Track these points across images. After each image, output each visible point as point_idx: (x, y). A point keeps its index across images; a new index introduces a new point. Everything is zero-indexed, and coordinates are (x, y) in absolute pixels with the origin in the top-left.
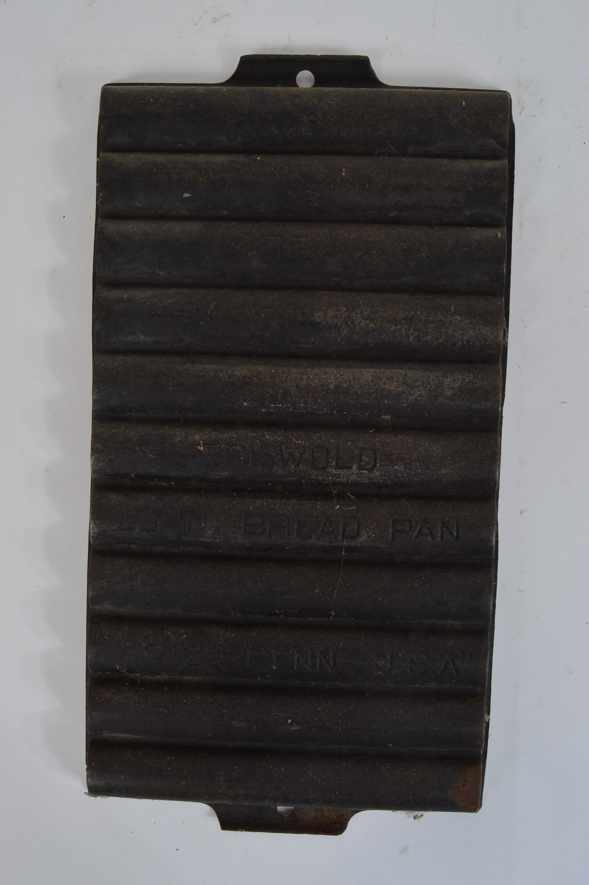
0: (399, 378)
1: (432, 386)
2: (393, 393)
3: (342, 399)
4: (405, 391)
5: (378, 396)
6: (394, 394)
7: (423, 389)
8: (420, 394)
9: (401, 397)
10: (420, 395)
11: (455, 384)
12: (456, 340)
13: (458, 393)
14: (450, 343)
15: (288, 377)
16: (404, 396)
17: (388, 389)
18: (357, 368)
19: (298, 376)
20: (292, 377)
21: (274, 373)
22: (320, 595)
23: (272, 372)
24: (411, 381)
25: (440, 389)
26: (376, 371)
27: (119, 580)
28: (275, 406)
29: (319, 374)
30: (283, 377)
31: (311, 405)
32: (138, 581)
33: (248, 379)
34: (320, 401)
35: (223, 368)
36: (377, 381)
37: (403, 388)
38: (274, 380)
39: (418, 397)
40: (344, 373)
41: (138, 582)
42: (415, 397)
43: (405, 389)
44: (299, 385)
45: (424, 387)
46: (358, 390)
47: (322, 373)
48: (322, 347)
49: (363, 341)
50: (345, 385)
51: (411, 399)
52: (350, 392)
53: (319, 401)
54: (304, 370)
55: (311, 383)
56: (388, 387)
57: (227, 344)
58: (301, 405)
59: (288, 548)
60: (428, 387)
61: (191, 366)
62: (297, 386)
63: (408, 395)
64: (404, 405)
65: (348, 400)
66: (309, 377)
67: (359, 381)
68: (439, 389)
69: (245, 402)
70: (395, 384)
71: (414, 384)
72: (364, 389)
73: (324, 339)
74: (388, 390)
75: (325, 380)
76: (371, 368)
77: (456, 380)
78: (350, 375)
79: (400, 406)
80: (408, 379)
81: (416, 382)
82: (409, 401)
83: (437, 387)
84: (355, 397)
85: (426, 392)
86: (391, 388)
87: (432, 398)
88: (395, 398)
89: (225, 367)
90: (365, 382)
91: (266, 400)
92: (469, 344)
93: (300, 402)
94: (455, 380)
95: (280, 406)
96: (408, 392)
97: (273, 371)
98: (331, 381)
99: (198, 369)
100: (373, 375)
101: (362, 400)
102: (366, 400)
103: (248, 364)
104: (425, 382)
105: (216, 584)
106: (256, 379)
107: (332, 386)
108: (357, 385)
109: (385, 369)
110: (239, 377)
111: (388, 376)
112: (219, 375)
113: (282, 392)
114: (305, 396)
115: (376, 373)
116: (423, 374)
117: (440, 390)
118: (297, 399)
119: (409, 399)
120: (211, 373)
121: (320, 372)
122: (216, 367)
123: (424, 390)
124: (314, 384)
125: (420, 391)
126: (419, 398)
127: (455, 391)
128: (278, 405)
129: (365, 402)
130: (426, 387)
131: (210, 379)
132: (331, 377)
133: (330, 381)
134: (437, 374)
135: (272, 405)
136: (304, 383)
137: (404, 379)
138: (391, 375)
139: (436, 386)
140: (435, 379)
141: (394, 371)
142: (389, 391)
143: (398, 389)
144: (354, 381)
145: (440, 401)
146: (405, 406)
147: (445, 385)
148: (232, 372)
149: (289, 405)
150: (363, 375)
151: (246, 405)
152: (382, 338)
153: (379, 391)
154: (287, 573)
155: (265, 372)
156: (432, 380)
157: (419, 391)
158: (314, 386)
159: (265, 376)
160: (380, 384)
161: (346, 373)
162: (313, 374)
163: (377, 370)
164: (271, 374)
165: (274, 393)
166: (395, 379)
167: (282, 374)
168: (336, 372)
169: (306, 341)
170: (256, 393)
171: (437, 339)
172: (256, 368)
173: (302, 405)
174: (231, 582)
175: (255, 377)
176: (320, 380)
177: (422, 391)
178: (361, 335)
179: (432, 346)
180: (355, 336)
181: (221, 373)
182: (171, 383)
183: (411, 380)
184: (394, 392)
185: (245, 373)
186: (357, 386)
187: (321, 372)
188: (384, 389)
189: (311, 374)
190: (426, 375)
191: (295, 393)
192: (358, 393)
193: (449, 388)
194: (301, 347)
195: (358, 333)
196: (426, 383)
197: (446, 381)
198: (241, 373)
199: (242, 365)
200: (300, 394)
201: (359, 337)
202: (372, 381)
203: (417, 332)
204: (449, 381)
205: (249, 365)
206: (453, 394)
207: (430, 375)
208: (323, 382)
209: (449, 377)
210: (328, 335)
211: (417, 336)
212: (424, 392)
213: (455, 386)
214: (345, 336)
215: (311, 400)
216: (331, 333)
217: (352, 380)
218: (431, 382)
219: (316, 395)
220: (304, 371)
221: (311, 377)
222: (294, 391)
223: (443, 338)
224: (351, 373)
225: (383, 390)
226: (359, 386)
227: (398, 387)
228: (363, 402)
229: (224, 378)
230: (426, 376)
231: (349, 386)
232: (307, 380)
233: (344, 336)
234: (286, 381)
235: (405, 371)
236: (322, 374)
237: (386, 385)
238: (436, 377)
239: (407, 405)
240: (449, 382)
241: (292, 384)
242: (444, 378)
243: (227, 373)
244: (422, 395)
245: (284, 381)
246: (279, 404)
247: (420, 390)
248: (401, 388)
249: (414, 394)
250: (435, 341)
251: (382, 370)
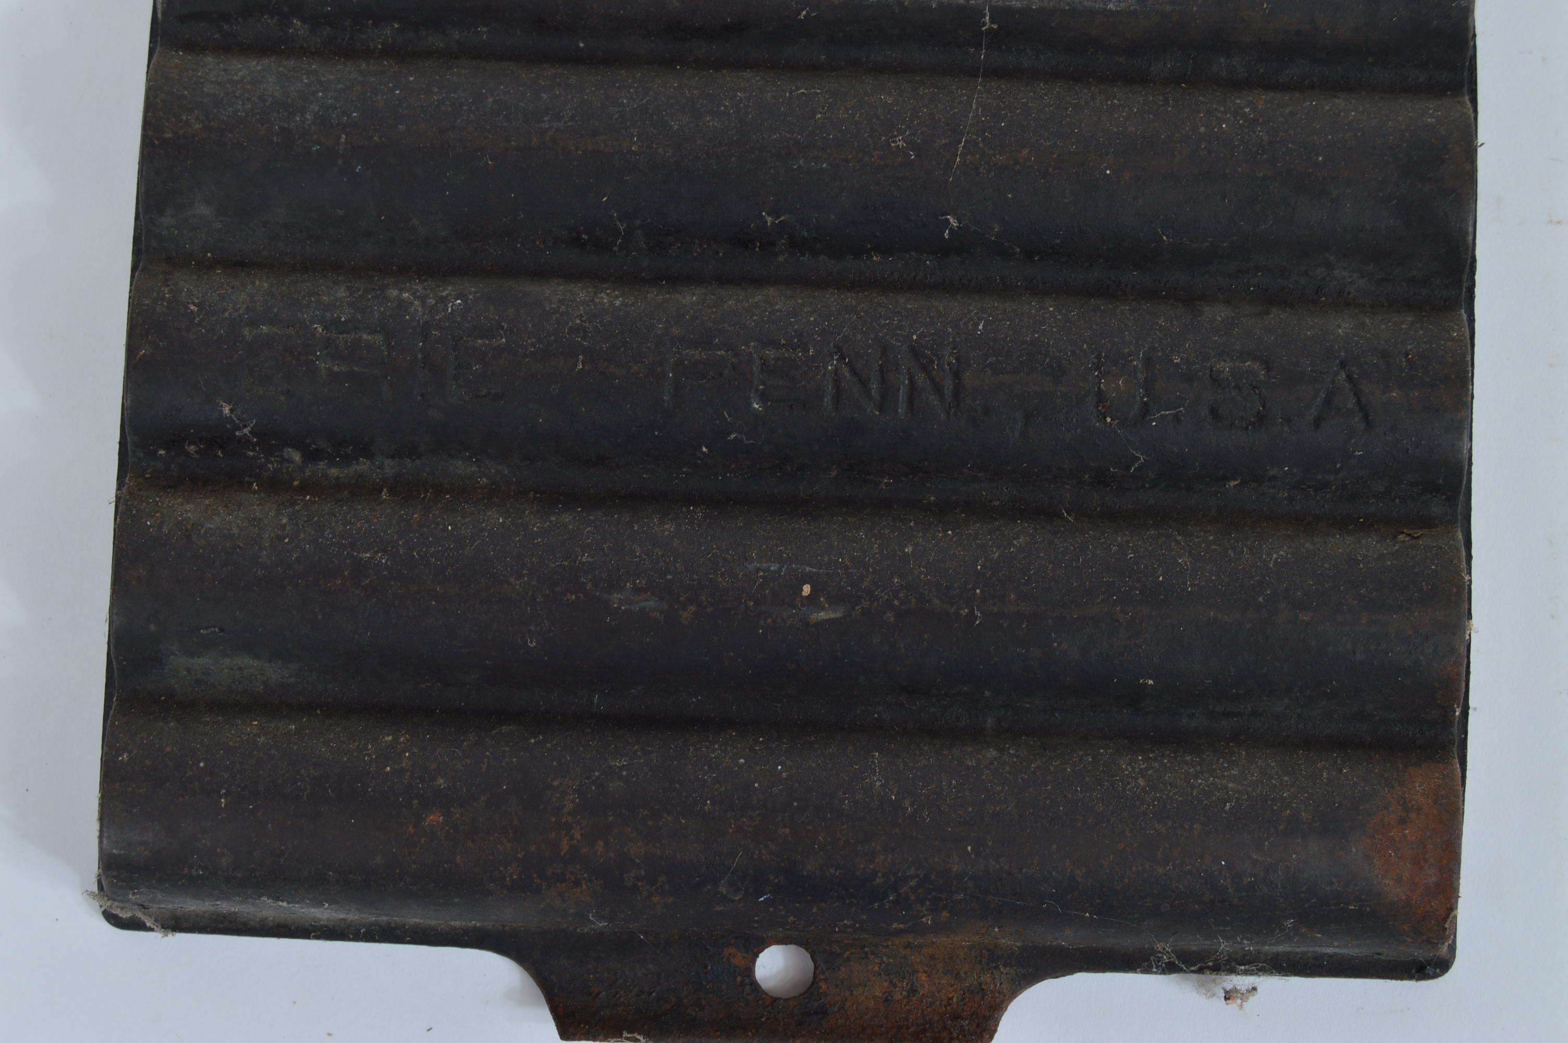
22: (911, 155)
27: (243, 114)
32: (308, 116)
41: (308, 120)
59: (804, 12)
105: (565, 123)
154: (802, 91)
174: (616, 116)
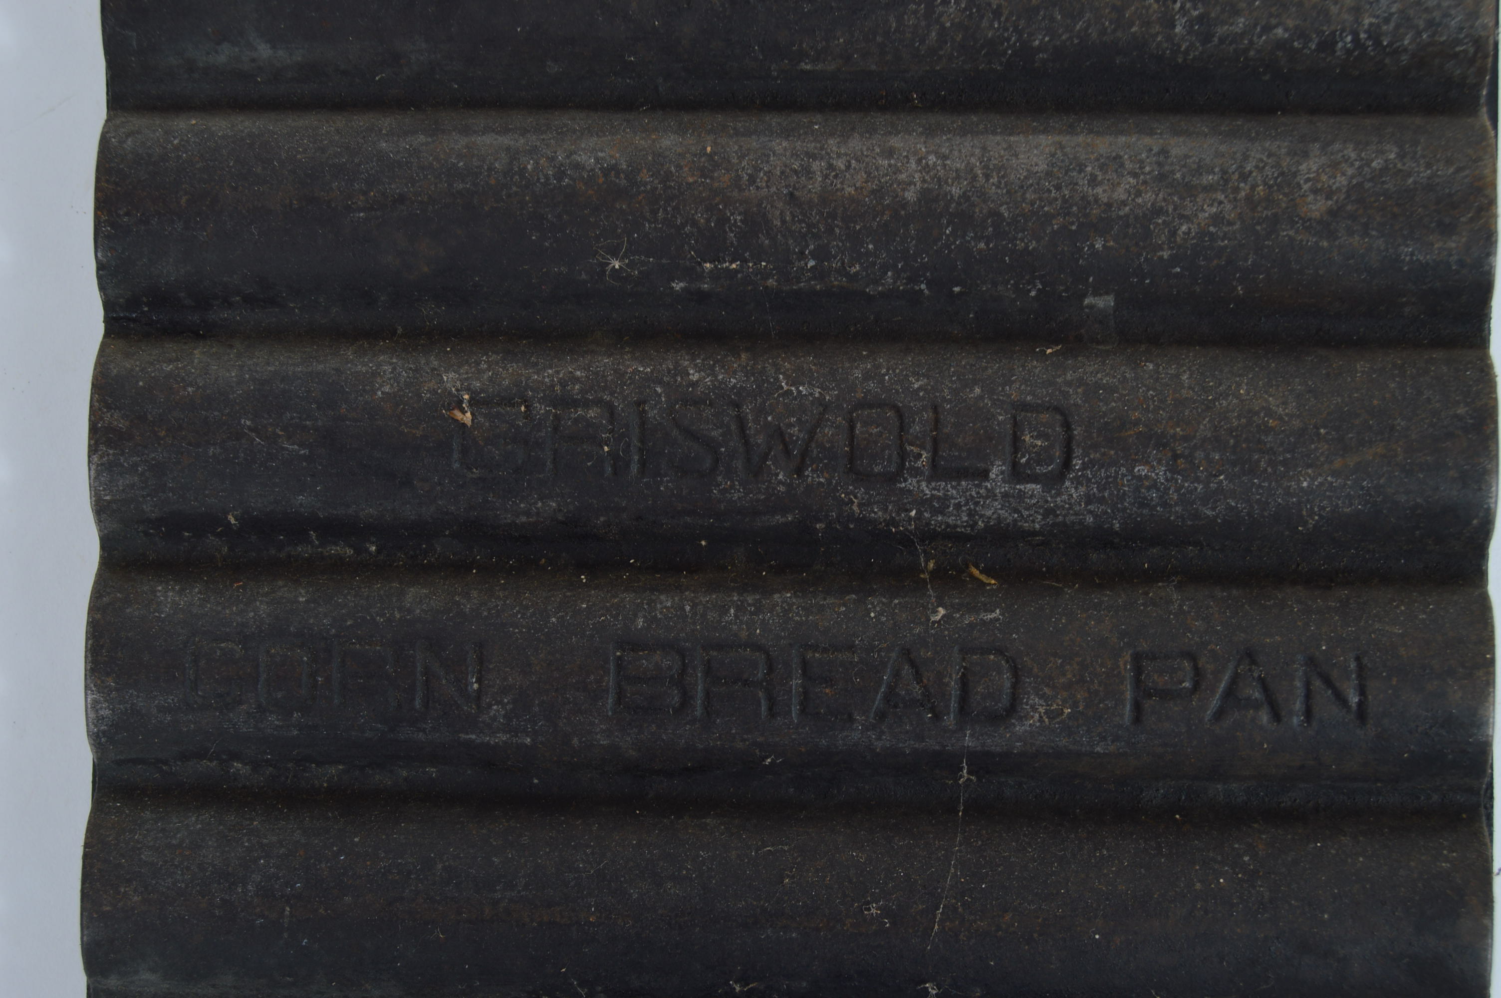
0: (1142, 162)
1: (1258, 186)
2: (1121, 213)
3: (948, 236)
4: (1163, 204)
5: (1072, 223)
6: (1127, 216)
7: (1226, 197)
8: (1215, 214)
9: (1152, 226)
10: (1217, 219)
11: (1335, 178)
12: (1333, 28)
13: (1349, 207)
14: (1311, 40)
15: (761, 169)
16: (1160, 221)
17: (1105, 200)
18: (994, 133)
19: (793, 164)
20: (775, 168)
21: (710, 156)
22: (886, 923)
23: (705, 154)
24: (1184, 170)
25: (1285, 195)
26: (1060, 143)
27: (183, 885)
28: (716, 267)
29: (867, 156)
30: (743, 168)
31: (839, 264)
32: (250, 887)
33: (622, 176)
34: (871, 246)
35: (538, 144)
36: (1066, 174)
37: (1157, 195)
38: (712, 178)
39: (1209, 226)
40: (951, 151)
41: (250, 891)
42: (1199, 224)
43: (1164, 200)
44: (797, 193)
45: (1229, 191)
46: (1001, 205)
47: (878, 150)
48: (873, 67)
49: (1015, 43)
50: (956, 191)
51: (1183, 233)
52: (974, 212)
53: (867, 248)
54: (813, 144)
55: (839, 186)
56: (1104, 191)
57: (553, 68)
58: (806, 264)
59: (769, 760)
60: (1244, 189)
61: (430, 140)
62: (791, 194)
63: (1174, 218)
64: (1161, 253)
65: (969, 242)
66: (831, 167)
67: (1003, 177)
68: (1281, 197)
69: (615, 254)
70: (1129, 183)
71: (1195, 181)
72: (1024, 200)
73: (879, 39)
74: (1105, 204)
75: (887, 175)
76: (1045, 131)
77: (1339, 163)
78: (972, 155)
79: (1146, 259)
80: (1172, 164)
81: (1201, 174)
82: (1178, 239)
83: (1275, 188)
84: (990, 229)
85: (1235, 207)
86: (1115, 196)
87: (1258, 228)
88: (1130, 231)
89: (543, 139)
90: (1026, 177)
91: (686, 247)
92: (1377, 43)
93: (802, 253)
94: (1335, 165)
95: (734, 266)
96: (1175, 209)
97: (709, 149)
98: (907, 177)
99: (453, 149)
100: (1053, 155)
101: (1016, 239)
102: (1031, 241)
103: (624, 131)
104: (1233, 173)
105: (519, 892)
106: (652, 176)
107: (910, 195)
108: (998, 187)
109: (1092, 136)
110: (592, 170)
111: (1102, 156)
112: (525, 168)
113: (741, 220)
114: (819, 230)
115: (1062, 147)
116: (1223, 148)
117: (1285, 199)
118: (791, 242)
119: (1180, 232)
120: (496, 160)
121: (868, 149)
122: (512, 143)
123: (1230, 201)
124: (849, 189)
125: (1216, 204)
126: (1212, 229)
127: (1337, 201)
128: (727, 264)
129: (1027, 247)
130: (1236, 190)
131: (492, 182)
132: (907, 163)
133: (903, 177)
134: (1270, 145)
135: (708, 265)
136: (816, 185)
137: (1159, 164)
138: (1114, 154)
139: (1270, 187)
140: (1266, 164)
141: (1122, 139)
142: (1109, 205)
143: (1139, 200)
144: (987, 177)
145: (1285, 236)
146: (1165, 257)
147: (1302, 182)
148: (568, 157)
149: (764, 264)
150: (1016, 156)
151: (617, 267)
152: (1078, 27)
153: (1075, 208)
154: (769, 848)
155: (680, 154)
156: (1257, 167)
157: (1211, 205)
158: (849, 194)
159: (679, 167)
160: (1077, 184)
161: (960, 151)
162: (846, 154)
163: (1065, 139)
164: (703, 159)
165: (713, 225)
166: (1129, 165)
167: (741, 157)
168: (926, 147)
169: (820, 46)
170: (650, 222)
171: (1267, 29)
172: (649, 142)
173: (811, 263)
174: (572, 883)
175: (645, 171)
176: (869, 174)
177: (1222, 206)
178: (1007, 20)
179: (1252, 53)
180: (985, 23)
181: (532, 158)
182: (362, 198)
183: (1184, 166)
184: (1127, 208)
185: (612, 157)
186: (999, 191)
187: (873, 150)
188: (1091, 198)
189: (839, 156)
190: (1234, 149)
191: (784, 222)
192: (1000, 215)
193: (1315, 191)
194: (802, 70)
195: (997, 13)
196: (1236, 176)
197: (1303, 167)
198: (597, 160)
199: (600, 134)
200: (803, 225)
201: (999, 28)
202: (1049, 174)
203: (1200, 5)
204: (1315, 169)
205: (627, 133)
206: (1331, 212)
207: (1248, 150)
208: (880, 182)
209: (1316, 157)
210: (894, 25)
211: (1201, 19)
212: (1228, 207)
213: (1337, 185)
214: (952, 24)
215: (840, 244)
216: (906, 17)
217: (979, 172)
218: (1254, 174)
219: (858, 227)
220: (816, 148)
221: (840, 164)
222: (781, 214)
223: (1290, 23)
224: (977, 151)
225: (1089, 203)
226: (1005, 191)
227: (1139, 194)
228: (1021, 245)
229: (541, 176)
230: (1235, 153)
231: (970, 194)
232: (826, 177)
233: (948, 24)
234: (752, 180)
235: (1161, 141)
236: (878, 154)
237: (1097, 186)
238: (1269, 156)
239: (1170, 255)
240: (1314, 172)
241: (773, 189)
242: (1296, 158)
243: (552, 159)
244: (1224, 218)
245: (748, 180)
246: (731, 263)
247: (1214, 200)
248: (1148, 198)
249: (1196, 215)
250: (1260, 37)
251: (1081, 139)
